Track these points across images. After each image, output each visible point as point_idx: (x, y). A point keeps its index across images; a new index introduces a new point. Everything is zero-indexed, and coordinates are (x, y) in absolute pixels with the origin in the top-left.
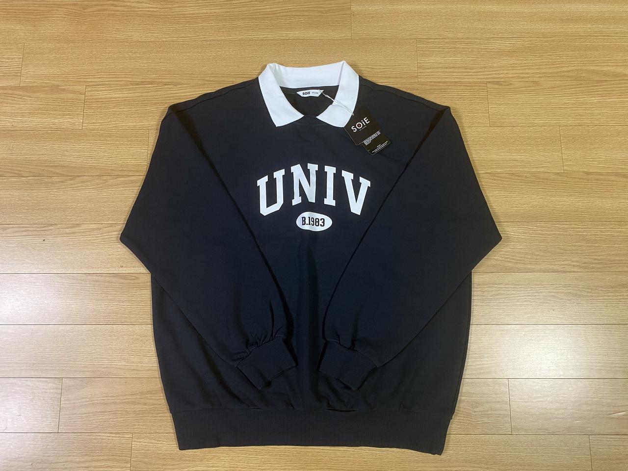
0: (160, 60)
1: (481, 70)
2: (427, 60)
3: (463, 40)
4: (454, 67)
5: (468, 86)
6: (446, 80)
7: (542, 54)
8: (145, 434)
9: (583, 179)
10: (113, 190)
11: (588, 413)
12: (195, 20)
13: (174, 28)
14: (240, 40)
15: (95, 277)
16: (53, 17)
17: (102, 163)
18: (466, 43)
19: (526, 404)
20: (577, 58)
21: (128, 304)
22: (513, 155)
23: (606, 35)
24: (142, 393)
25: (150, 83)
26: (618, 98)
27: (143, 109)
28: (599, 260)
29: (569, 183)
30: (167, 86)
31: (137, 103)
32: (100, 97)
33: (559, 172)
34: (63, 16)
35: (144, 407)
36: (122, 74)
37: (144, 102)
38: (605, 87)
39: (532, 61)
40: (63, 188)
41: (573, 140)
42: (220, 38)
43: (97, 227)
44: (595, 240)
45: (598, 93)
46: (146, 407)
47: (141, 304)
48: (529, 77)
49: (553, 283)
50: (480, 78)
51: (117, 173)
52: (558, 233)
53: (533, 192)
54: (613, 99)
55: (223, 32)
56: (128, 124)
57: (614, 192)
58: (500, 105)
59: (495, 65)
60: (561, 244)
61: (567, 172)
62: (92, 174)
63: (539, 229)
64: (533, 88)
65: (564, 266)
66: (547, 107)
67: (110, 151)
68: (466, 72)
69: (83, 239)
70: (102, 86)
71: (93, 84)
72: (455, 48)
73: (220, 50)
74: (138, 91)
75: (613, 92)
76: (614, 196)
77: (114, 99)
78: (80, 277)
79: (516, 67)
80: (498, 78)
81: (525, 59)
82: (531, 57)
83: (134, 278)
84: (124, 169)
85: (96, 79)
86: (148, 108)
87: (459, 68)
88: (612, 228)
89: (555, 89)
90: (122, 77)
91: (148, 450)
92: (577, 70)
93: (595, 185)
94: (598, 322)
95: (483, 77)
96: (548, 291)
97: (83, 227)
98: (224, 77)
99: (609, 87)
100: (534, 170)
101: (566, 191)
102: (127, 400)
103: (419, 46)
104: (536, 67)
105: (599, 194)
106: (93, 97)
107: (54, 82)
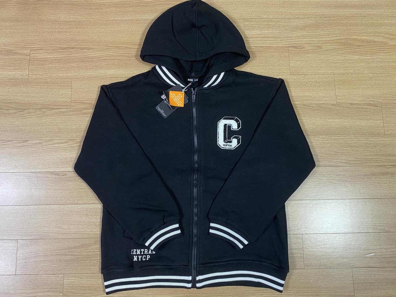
0: (79, 33)
1: (285, 39)
2: (251, 32)
3: (274, 20)
4: (267, 37)
5: (277, 49)
6: (263, 45)
7: (323, 29)
8: (72, 274)
9: (349, 108)
10: (49, 118)
11: (352, 254)
12: (101, 7)
13: (87, 12)
14: (130, 20)
15: (38, 175)
16: (8, 5)
17: (42, 101)
18: (275, 22)
19: (313, 250)
20: (345, 31)
21: (60, 191)
22: (305, 93)
23: (363, 16)
24: (70, 248)
25: (73, 48)
26: (371, 56)
27: (68, 65)
28: (358, 159)
29: (340, 110)
30: (83, 50)
31: (64, 61)
32: (39, 57)
33: (334, 103)
34: (15, 4)
35: (71, 257)
36: (54, 42)
37: (68, 61)
38: (363, 49)
39: (316, 33)
40: (16, 117)
41: (342, 83)
42: (118, 19)
43: (38, 142)
44: (356, 146)
45: (357, 53)
46: (72, 257)
47: (68, 191)
48: (315, 43)
49: (330, 174)
50: (285, 44)
51: (51, 107)
52: (333, 142)
53: (318, 116)
54: (368, 57)
55: (119, 15)
56: (59, 75)
57: (368, 116)
58: (297, 61)
59: (293, 36)
60: (335, 149)
61: (339, 103)
62: (35, 108)
63: (321, 139)
64: (317, 50)
65: (336, 163)
66: (326, 62)
67: (46, 93)
68: (275, 40)
69: (30, 150)
70: (41, 50)
71: (35, 49)
72: (268, 25)
73: (118, 26)
74: (64, 54)
75: (367, 52)
76: (368, 118)
77: (49, 59)
78: (28, 174)
79: (307, 37)
80: (295, 44)
81: (312, 32)
82: (316, 30)
83: (63, 174)
84: (57, 104)
85: (37, 46)
86: (72, 65)
87: (271, 37)
88: (366, 139)
89: (331, 51)
90: (54, 45)
91: (74, 285)
92: (345, 39)
93: (356, 111)
94: (358, 198)
95: (286, 43)
96: (327, 178)
97: (30, 142)
98: (120, 44)
99: (366, 49)
100: (318, 102)
101: (339, 116)
102: (60, 253)
103: (246, 23)
104: (319, 37)
105: (358, 117)
106: (34, 58)
107: (9, 48)
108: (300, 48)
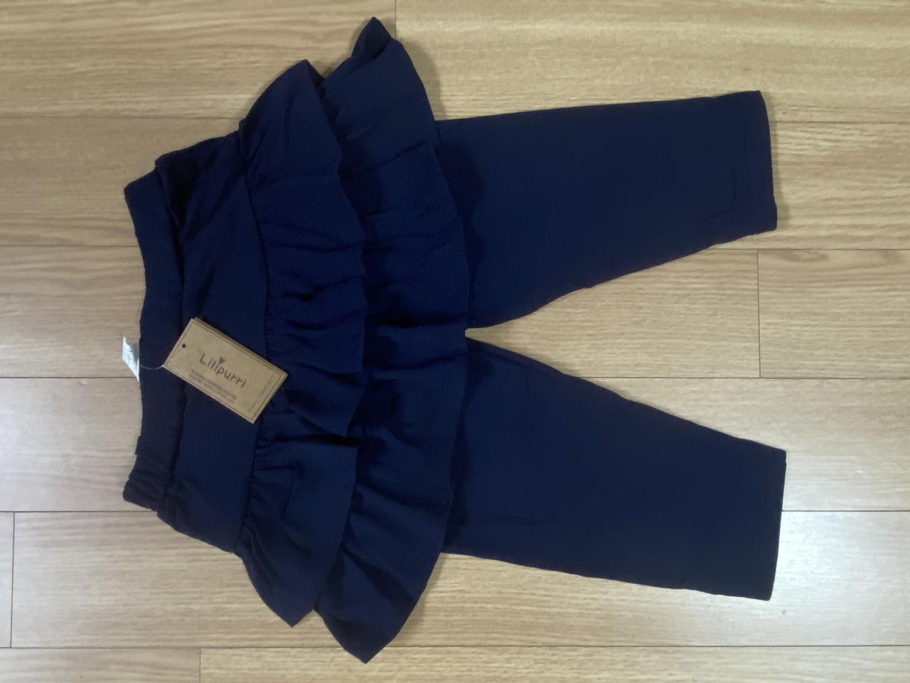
108: (806, 255)
